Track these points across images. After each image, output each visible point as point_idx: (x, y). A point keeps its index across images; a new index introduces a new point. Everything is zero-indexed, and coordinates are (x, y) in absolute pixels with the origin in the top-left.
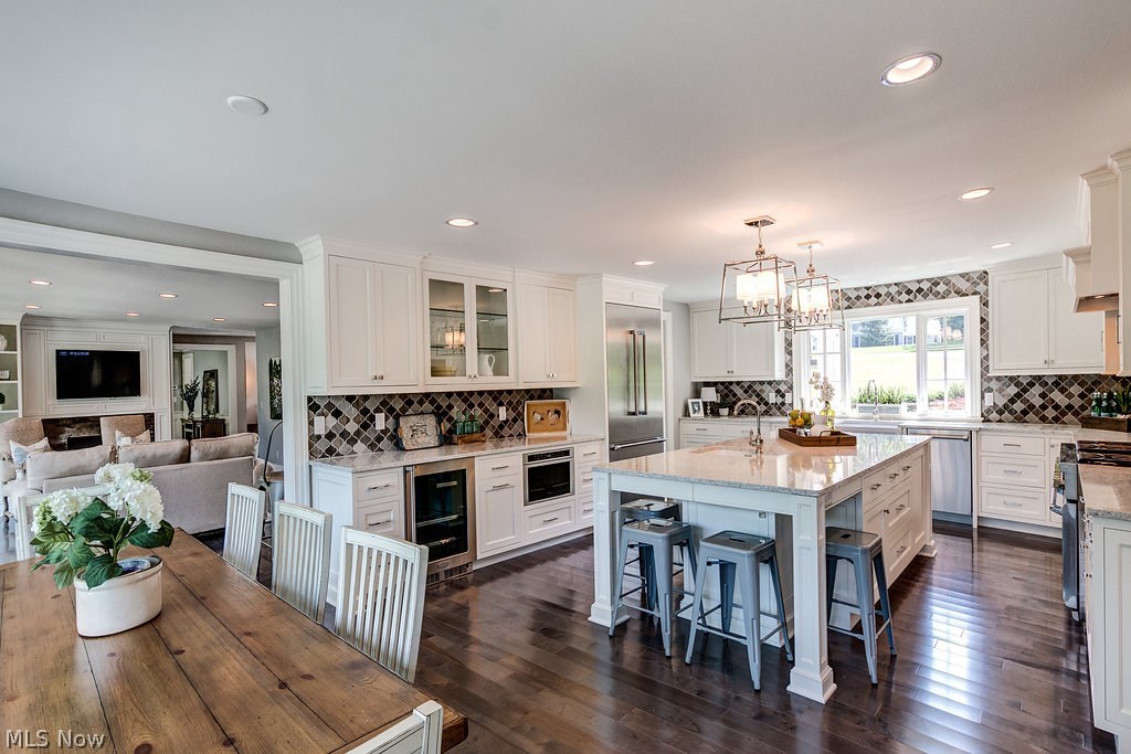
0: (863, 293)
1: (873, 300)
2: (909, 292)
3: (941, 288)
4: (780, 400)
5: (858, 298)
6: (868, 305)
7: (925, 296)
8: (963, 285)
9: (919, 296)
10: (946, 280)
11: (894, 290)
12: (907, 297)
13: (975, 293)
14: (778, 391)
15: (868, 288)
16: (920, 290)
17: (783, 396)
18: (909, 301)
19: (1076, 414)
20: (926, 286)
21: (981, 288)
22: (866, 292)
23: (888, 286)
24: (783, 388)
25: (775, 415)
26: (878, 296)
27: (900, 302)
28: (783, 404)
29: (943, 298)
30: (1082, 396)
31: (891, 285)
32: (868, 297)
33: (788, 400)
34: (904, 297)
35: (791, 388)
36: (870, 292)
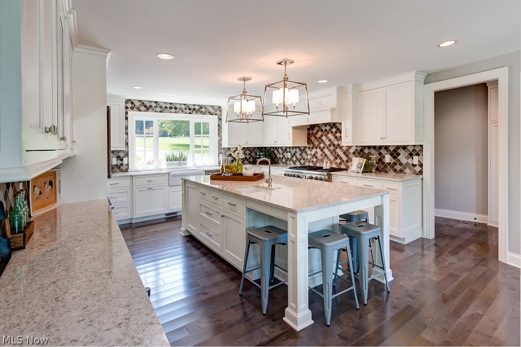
1: (173, 110)
2: (190, 109)
3: (203, 110)
4: (120, 162)
5: (166, 108)
6: (171, 112)
7: (197, 112)
8: (212, 111)
9: (194, 112)
10: (205, 107)
11: (183, 107)
12: (189, 111)
13: (216, 114)
14: (118, 157)
15: (171, 104)
16: (194, 109)
17: (122, 160)
18: (190, 113)
19: (248, 160)
20: (197, 108)
21: (218, 113)
22: (170, 106)
23: (181, 104)
24: (121, 155)
25: (116, 172)
26: (176, 108)
27: (186, 113)
28: (122, 165)
29: (204, 114)
30: (249, 154)
32: (171, 108)
33: (125, 161)
35: (127, 155)
36: (172, 106)
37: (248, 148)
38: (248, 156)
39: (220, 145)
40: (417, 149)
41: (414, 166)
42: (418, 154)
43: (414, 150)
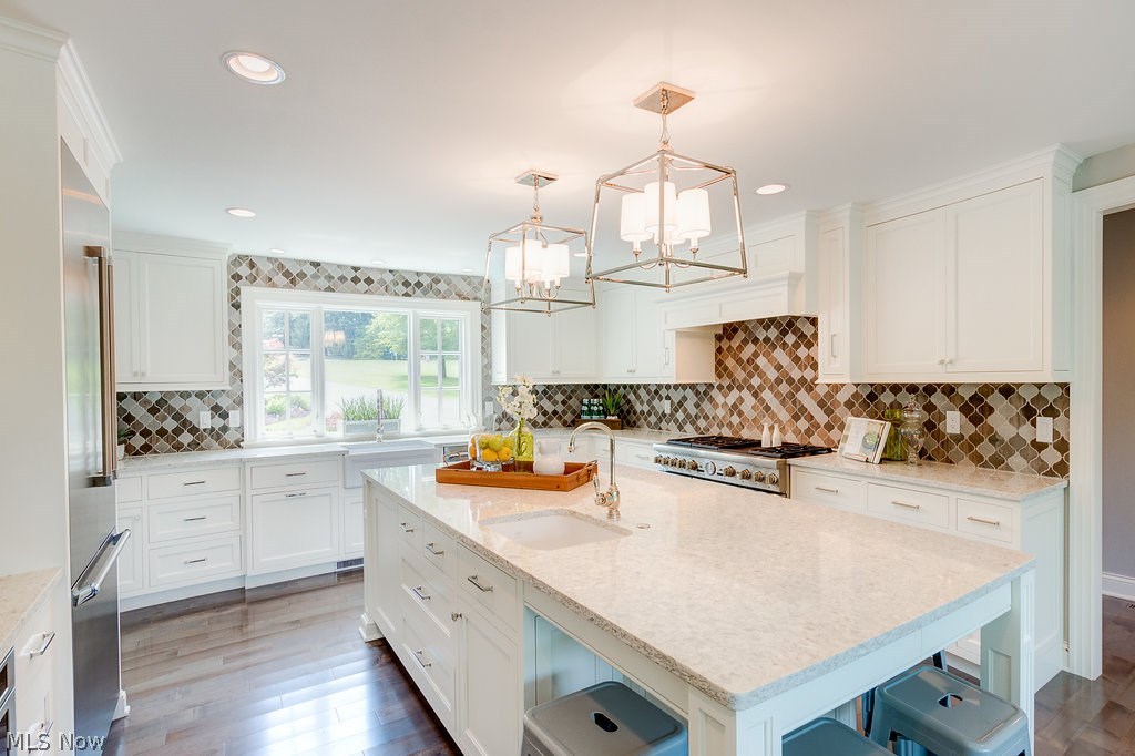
0: (351, 274)
1: (362, 285)
2: (407, 284)
3: (442, 286)
4: (218, 423)
5: (343, 279)
6: (356, 292)
7: (425, 293)
8: (466, 290)
9: (418, 291)
10: (448, 279)
11: (389, 278)
12: (404, 290)
13: (475, 299)
14: (216, 409)
15: (356, 269)
16: (419, 284)
17: (225, 416)
18: (406, 295)
20: (426, 281)
21: (482, 294)
22: (353, 274)
23: (382, 271)
24: (224, 403)
25: (209, 448)
26: (369, 281)
27: (396, 294)
28: (225, 429)
29: (444, 298)
31: (384, 270)
32: (356, 280)
33: (233, 421)
34: (401, 289)
35: (239, 402)
36: (358, 274)
37: (559, 387)
38: (560, 408)
39: (487, 377)
40: (1051, 397)
41: (1041, 447)
42: (1051, 412)
43: (1039, 399)
